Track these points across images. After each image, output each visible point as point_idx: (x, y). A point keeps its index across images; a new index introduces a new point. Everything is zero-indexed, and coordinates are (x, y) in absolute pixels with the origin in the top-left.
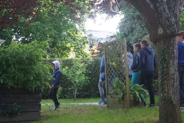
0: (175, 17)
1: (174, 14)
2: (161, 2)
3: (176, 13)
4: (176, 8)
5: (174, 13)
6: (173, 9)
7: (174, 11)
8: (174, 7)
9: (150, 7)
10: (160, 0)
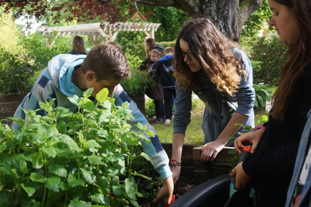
0: (224, 19)
1: (223, 17)
2: (208, 2)
3: (226, 14)
4: (226, 8)
5: (224, 14)
6: (222, 10)
7: (224, 12)
8: (224, 8)
9: (194, 11)
10: (207, 0)
